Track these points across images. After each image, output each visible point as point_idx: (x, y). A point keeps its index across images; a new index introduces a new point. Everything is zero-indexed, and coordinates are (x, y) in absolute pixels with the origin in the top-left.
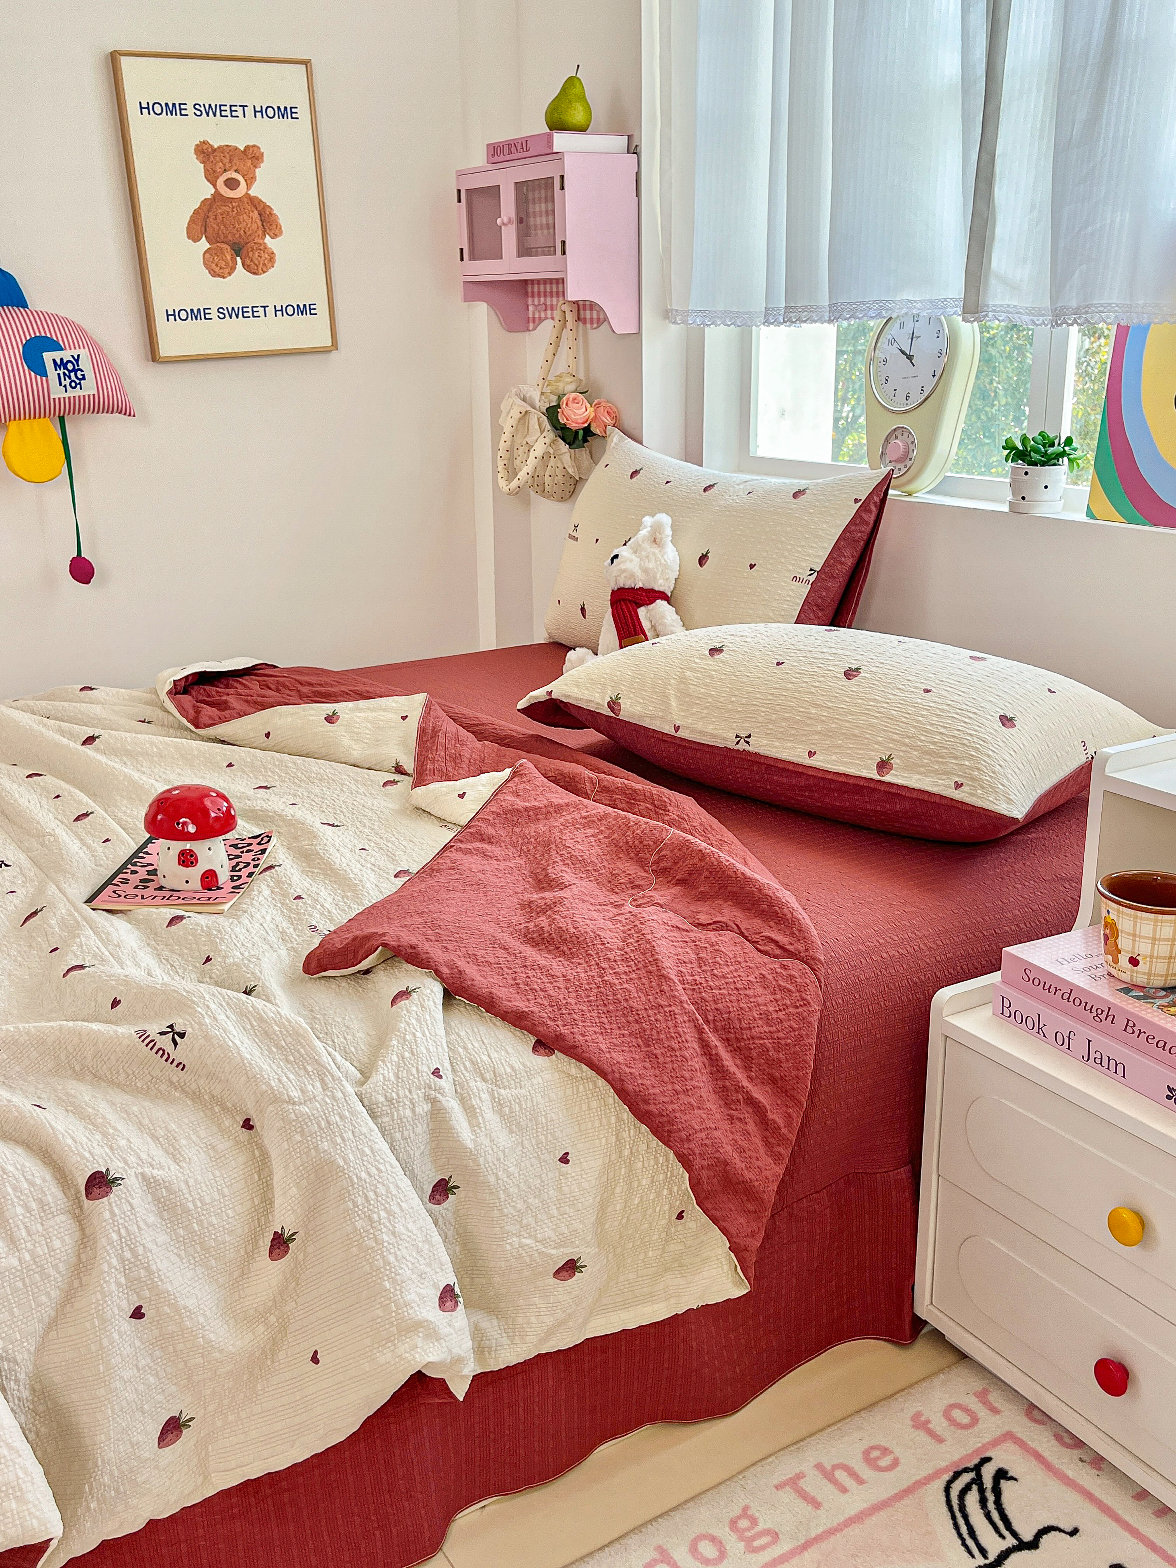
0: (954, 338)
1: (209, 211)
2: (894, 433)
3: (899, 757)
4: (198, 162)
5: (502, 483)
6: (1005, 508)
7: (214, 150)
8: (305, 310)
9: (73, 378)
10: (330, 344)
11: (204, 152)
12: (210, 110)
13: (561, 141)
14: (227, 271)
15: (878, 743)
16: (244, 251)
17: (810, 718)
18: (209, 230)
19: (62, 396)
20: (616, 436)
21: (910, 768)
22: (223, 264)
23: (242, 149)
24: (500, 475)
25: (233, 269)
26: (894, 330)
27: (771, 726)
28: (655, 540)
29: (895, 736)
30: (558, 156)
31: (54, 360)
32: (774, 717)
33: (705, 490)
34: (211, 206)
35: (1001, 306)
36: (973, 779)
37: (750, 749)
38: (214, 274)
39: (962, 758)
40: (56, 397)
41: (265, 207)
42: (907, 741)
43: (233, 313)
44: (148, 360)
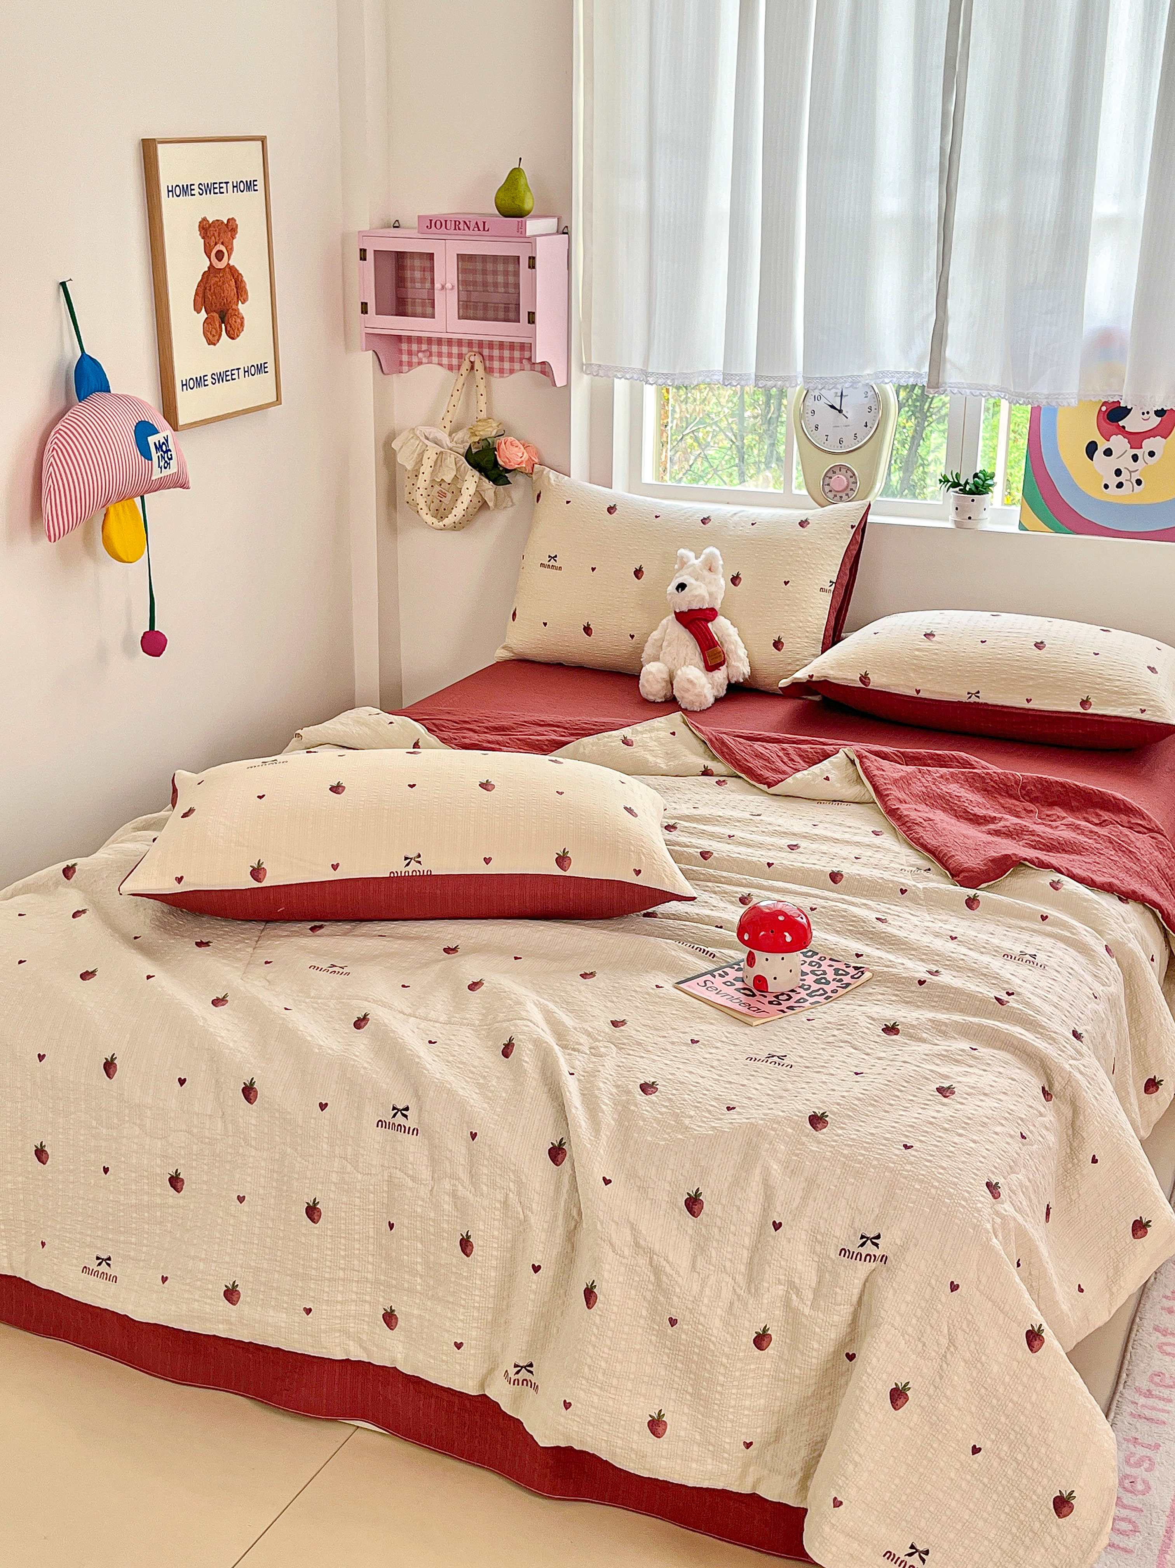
0: (885, 402)
1: (206, 283)
2: (833, 470)
3: (1094, 697)
6: (952, 526)
7: (210, 226)
8: (261, 369)
9: (166, 458)
10: (276, 398)
11: (204, 228)
12: (208, 189)
14: (217, 338)
16: (226, 318)
18: (207, 301)
19: (157, 477)
21: (1106, 703)
22: (214, 332)
23: (226, 222)
25: (220, 335)
28: (710, 570)
30: (529, 241)
31: (155, 443)
33: (703, 522)
34: (208, 278)
35: (954, 383)
38: (210, 342)
39: (1136, 693)
40: (154, 478)
41: (239, 275)
43: (220, 378)
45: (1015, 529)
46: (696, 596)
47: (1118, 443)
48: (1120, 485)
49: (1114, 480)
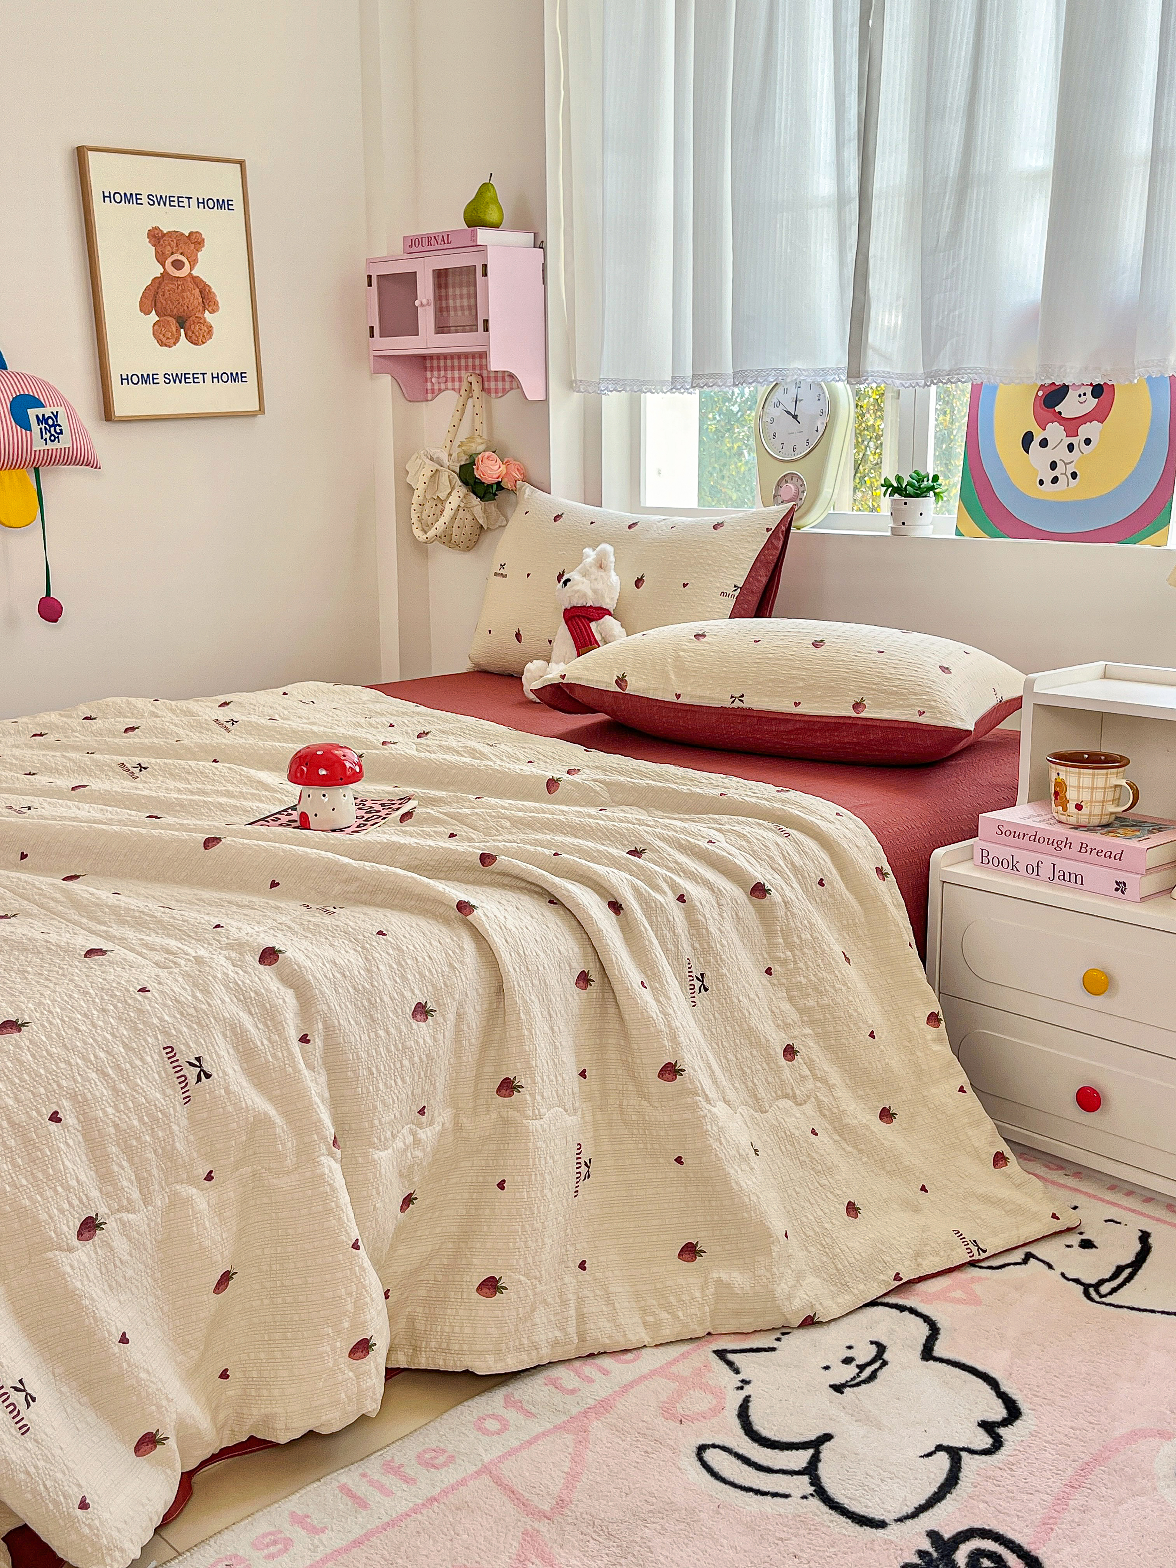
0: (833, 402)
1: (158, 288)
2: (784, 479)
3: (869, 699)
4: (150, 245)
5: (418, 533)
6: (889, 534)
7: (164, 235)
8: (237, 377)
9: (53, 432)
10: (258, 409)
11: (156, 237)
12: (161, 200)
13: (483, 235)
14: (172, 341)
15: (851, 690)
16: (187, 324)
17: (791, 678)
18: (159, 305)
19: (42, 448)
20: (528, 489)
21: (880, 706)
22: (169, 335)
23: (187, 235)
24: (414, 527)
25: (177, 339)
26: (778, 394)
27: (760, 687)
28: (601, 567)
29: (864, 685)
30: (482, 249)
31: (37, 416)
32: (761, 680)
33: (630, 527)
34: (160, 284)
35: (878, 372)
36: (932, 707)
37: (744, 706)
38: (162, 344)
39: (920, 694)
40: (38, 449)
41: (205, 285)
42: (874, 687)
43: (177, 378)
44: (101, 420)
45: (952, 535)
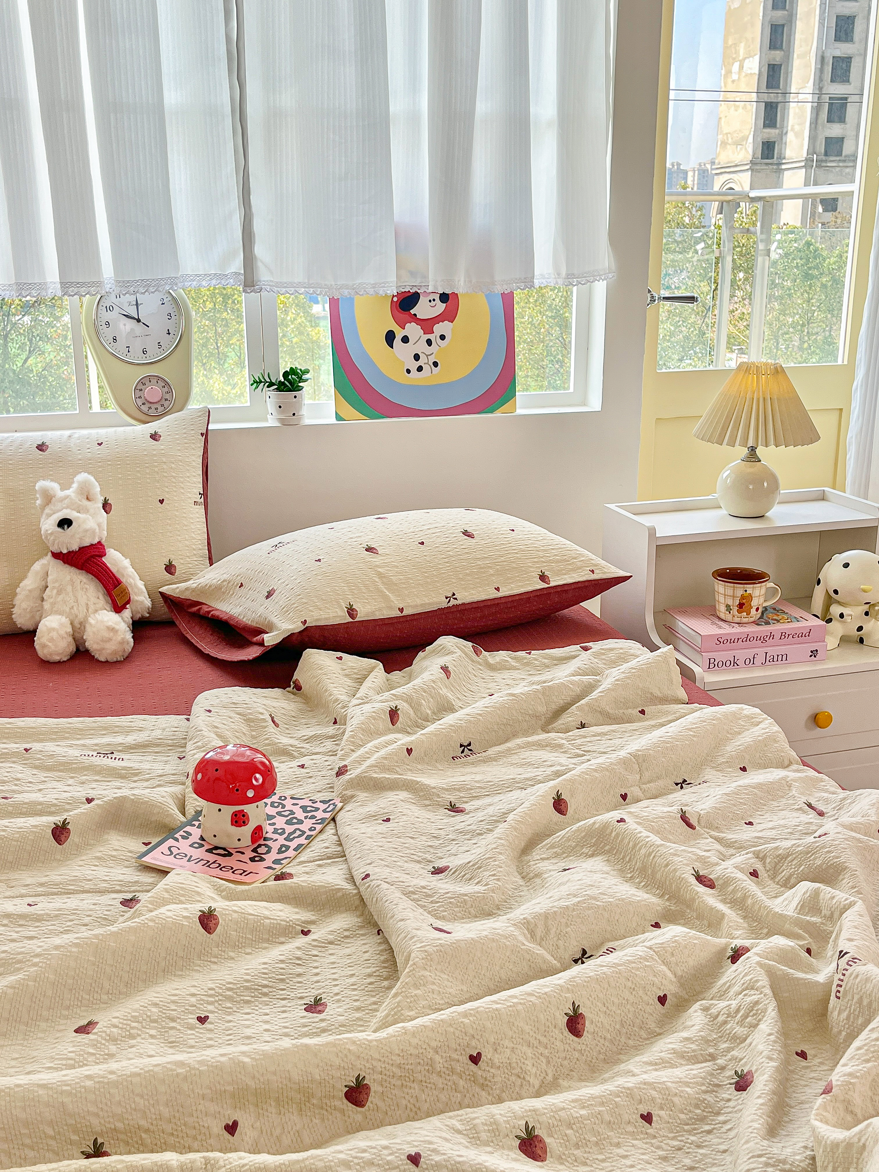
21: (558, 573)
27: (463, 582)
28: (87, 497)
29: (533, 560)
35: (267, 281)
37: (459, 602)
39: (575, 557)
42: (539, 560)
45: (333, 420)
46: (86, 531)
47: (413, 330)
48: (420, 369)
49: (414, 365)
